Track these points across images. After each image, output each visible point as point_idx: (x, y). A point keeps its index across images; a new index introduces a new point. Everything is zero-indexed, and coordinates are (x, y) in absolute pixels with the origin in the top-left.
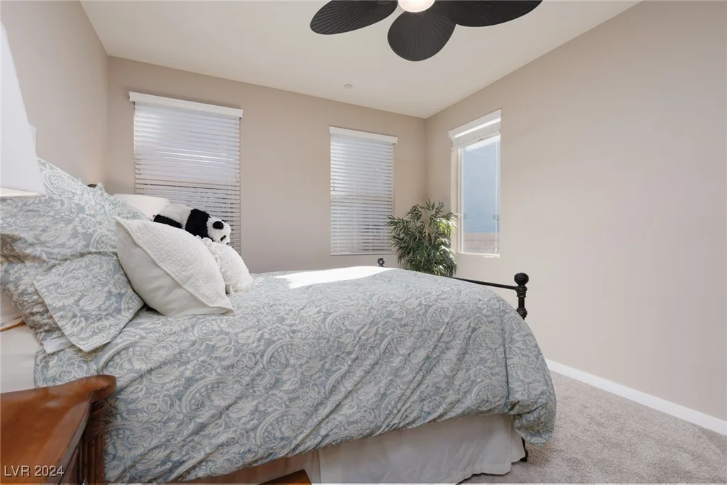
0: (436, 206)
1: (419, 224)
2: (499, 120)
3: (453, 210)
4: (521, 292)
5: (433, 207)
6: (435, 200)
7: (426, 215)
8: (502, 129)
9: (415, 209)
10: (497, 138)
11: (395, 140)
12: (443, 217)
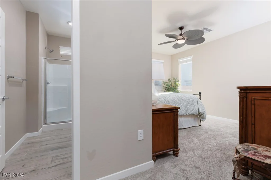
0: (175, 78)
1: (170, 83)
2: (192, 58)
3: (179, 80)
4: (200, 95)
5: (174, 79)
6: (175, 77)
7: (173, 81)
8: (192, 60)
9: (169, 79)
10: (191, 62)
11: (163, 61)
12: (177, 81)
